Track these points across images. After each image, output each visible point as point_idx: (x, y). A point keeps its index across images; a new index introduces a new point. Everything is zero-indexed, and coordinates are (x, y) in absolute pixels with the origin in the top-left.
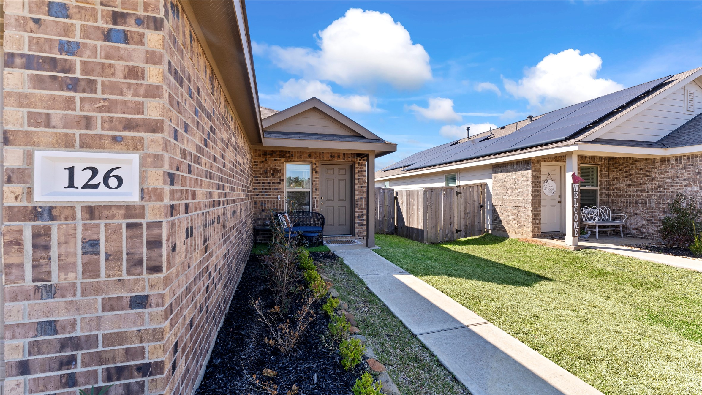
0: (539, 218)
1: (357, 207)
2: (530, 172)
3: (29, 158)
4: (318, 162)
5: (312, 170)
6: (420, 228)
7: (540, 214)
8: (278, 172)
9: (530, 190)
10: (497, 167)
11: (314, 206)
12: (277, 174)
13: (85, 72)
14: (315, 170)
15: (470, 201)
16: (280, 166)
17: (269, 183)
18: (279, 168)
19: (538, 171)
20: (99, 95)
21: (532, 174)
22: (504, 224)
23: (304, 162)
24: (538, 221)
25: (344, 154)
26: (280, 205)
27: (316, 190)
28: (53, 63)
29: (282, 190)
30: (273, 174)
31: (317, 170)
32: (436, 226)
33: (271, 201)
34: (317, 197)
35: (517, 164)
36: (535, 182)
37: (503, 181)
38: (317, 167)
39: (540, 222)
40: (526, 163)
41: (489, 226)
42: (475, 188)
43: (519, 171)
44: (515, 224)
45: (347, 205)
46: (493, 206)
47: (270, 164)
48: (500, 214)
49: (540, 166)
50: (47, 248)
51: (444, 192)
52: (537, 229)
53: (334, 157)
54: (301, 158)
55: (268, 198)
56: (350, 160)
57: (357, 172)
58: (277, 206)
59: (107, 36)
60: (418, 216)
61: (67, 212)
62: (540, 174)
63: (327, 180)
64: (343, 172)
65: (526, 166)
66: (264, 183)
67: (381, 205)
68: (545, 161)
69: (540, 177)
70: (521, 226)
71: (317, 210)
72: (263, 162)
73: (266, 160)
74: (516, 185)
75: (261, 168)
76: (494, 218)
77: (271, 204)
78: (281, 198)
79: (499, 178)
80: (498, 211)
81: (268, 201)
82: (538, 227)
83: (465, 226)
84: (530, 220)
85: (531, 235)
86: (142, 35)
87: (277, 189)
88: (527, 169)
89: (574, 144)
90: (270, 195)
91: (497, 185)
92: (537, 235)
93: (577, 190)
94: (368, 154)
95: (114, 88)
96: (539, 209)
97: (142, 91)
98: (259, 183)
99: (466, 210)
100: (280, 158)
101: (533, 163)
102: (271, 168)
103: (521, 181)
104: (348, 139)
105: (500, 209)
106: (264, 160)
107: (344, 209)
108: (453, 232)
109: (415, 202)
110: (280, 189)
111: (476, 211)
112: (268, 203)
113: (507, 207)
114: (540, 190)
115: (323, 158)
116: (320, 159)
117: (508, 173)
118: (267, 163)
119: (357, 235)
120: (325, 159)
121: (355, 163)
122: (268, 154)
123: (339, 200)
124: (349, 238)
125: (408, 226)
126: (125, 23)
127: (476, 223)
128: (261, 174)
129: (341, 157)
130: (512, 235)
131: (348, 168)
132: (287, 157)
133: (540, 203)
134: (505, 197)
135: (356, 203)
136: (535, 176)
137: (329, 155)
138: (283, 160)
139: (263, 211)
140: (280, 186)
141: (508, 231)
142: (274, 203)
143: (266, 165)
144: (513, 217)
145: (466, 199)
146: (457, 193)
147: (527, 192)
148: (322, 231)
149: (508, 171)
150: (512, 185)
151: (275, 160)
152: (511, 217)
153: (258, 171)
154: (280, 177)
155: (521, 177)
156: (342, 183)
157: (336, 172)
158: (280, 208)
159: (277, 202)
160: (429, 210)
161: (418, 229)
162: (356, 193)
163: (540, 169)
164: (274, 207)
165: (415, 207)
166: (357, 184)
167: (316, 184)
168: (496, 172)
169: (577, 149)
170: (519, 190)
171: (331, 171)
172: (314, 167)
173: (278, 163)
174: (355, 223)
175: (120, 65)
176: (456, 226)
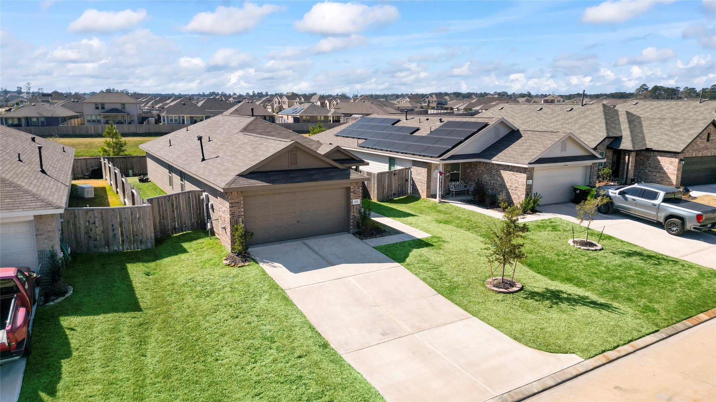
0: (430, 188)
3: (353, 201)
7: (431, 186)
9: (427, 175)
10: (414, 161)
13: (356, 192)
15: (401, 178)
19: (430, 167)
24: (429, 190)
32: (383, 192)
35: (422, 164)
36: (429, 172)
37: (417, 171)
40: (426, 164)
41: (409, 191)
42: (404, 171)
43: (423, 167)
46: (413, 180)
48: (415, 185)
50: (354, 208)
51: (388, 176)
52: (429, 194)
60: (374, 187)
69: (431, 169)
70: (423, 192)
76: (413, 187)
79: (415, 167)
82: (429, 192)
83: (398, 191)
84: (426, 189)
85: (427, 196)
88: (426, 167)
91: (414, 170)
92: (429, 196)
93: (441, 178)
96: (430, 184)
99: (399, 183)
105: (415, 183)
108: (392, 195)
111: (404, 183)
113: (418, 182)
114: (431, 175)
117: (419, 168)
127: (404, 190)
130: (422, 197)
133: (431, 181)
134: (417, 177)
136: (429, 169)
145: (399, 177)
146: (395, 174)
147: (425, 176)
150: (420, 171)
152: (419, 187)
155: (423, 170)
160: (380, 184)
163: (431, 165)
168: (414, 165)
169: (439, 163)
170: (423, 174)
175: (359, 191)
176: (394, 192)
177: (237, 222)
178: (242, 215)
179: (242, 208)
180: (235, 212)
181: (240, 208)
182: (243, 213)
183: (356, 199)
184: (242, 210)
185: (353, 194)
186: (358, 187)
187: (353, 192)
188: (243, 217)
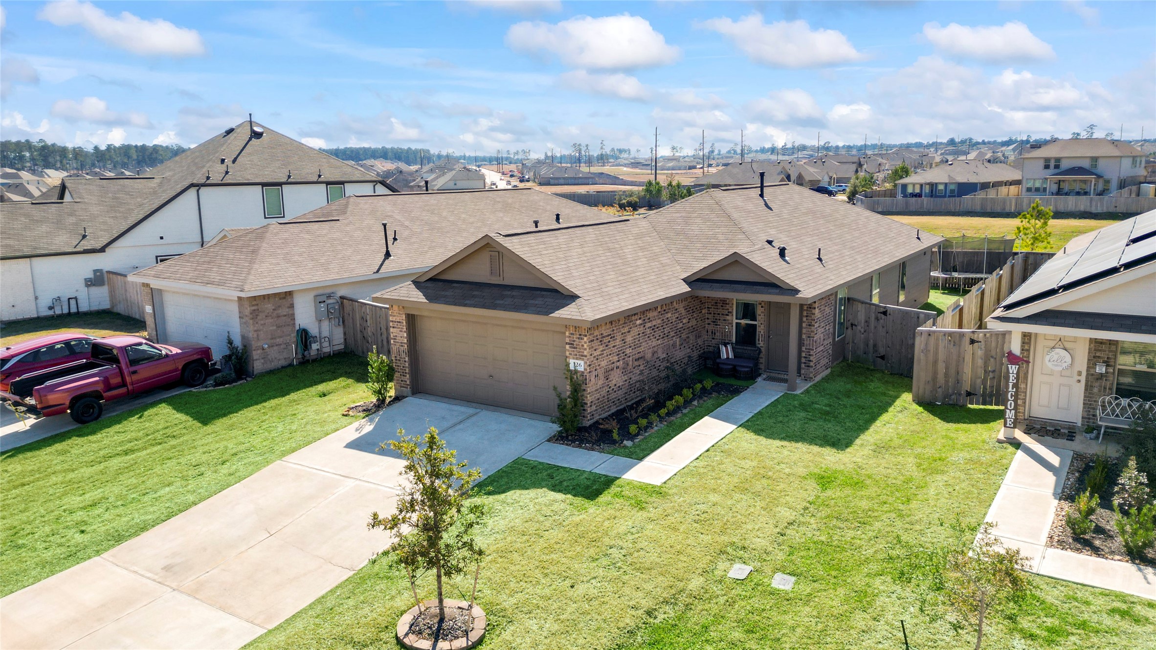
0: (1021, 397)
3: (569, 360)
5: (759, 303)
7: (1024, 392)
8: (726, 303)
11: (759, 340)
12: (726, 306)
13: (576, 345)
17: (719, 314)
18: (728, 301)
20: (578, 350)
26: (728, 335)
27: (762, 323)
28: (572, 344)
29: (730, 321)
30: (722, 306)
31: (763, 304)
33: (720, 331)
34: (763, 330)
51: (950, 338)
55: (717, 328)
58: (725, 336)
59: (579, 339)
62: (1029, 339)
66: (714, 314)
71: (764, 344)
75: (712, 300)
78: (729, 329)
81: (717, 330)
83: (984, 388)
86: (584, 338)
87: (725, 320)
90: (719, 325)
93: (1015, 372)
95: (580, 348)
96: (1022, 386)
97: (584, 349)
98: (710, 313)
99: (986, 366)
108: (960, 394)
110: (728, 320)
112: (717, 332)
139: (713, 339)
140: (728, 318)
142: (722, 333)
145: (988, 351)
146: (973, 342)
153: (710, 302)
154: (728, 309)
158: (727, 338)
159: (725, 332)
160: (923, 358)
164: (722, 336)
167: (761, 318)
174: (802, 362)
175: (580, 344)
176: (967, 386)
178: (404, 343)
179: (404, 332)
182: (405, 341)
183: (577, 359)
184: (405, 335)
185: (570, 347)
186: (580, 335)
187: (570, 344)
188: (406, 346)
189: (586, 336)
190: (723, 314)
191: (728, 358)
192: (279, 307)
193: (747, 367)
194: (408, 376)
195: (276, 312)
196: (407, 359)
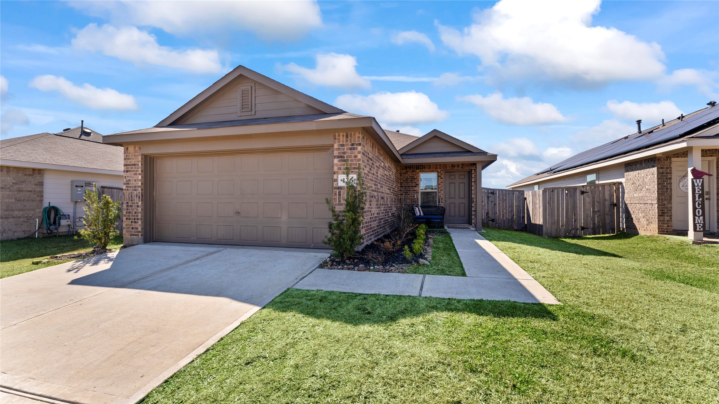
0: (669, 214)
1: (473, 203)
2: (655, 169)
3: (338, 176)
4: (442, 171)
5: (438, 176)
6: (540, 224)
7: (671, 211)
8: (415, 179)
9: (656, 186)
10: (628, 165)
11: (439, 202)
12: (414, 181)
13: (347, 158)
14: (440, 176)
15: (600, 199)
16: (416, 175)
17: (409, 187)
18: (415, 176)
19: (667, 168)
20: (349, 162)
21: (658, 171)
22: (635, 222)
23: (433, 171)
24: (667, 218)
25: (462, 164)
26: (416, 201)
27: (441, 190)
28: (342, 157)
29: (417, 191)
30: (411, 181)
31: (442, 176)
33: (410, 198)
34: (442, 195)
35: (645, 162)
36: (662, 179)
37: (634, 179)
38: (441, 174)
39: (671, 218)
40: (652, 161)
41: (623, 225)
42: (607, 188)
43: (647, 168)
44: (644, 221)
45: (466, 201)
46: (626, 205)
47: (410, 174)
48: (631, 212)
49: (671, 163)
50: (340, 195)
51: (567, 192)
52: (666, 225)
53: (454, 166)
54: (430, 169)
55: (408, 196)
56: (467, 168)
57: (474, 176)
58: (414, 201)
59: (351, 149)
60: (539, 213)
61: (344, 188)
62: (671, 170)
63: (450, 183)
64: (462, 177)
65: (652, 163)
66: (405, 187)
67: (510, 205)
68: (677, 157)
69: (671, 173)
70: (649, 223)
71: (442, 205)
72: (405, 173)
73: (407, 171)
74: (644, 182)
75: (404, 177)
76: (627, 217)
77: (410, 200)
78: (417, 196)
79: (630, 177)
80: (630, 210)
81: (408, 198)
82: (667, 224)
83: (594, 224)
84: (657, 217)
85: (657, 231)
86: (357, 148)
87: (414, 190)
88: (653, 167)
89: (683, 141)
90: (410, 194)
91: (629, 184)
92: (667, 232)
94: (476, 164)
95: (352, 160)
96: (669, 206)
97: (357, 160)
98: (403, 187)
99: (594, 208)
100: (416, 169)
101: (659, 160)
102: (410, 177)
103: (648, 179)
104: (459, 154)
105: (632, 207)
106: (405, 172)
107: (463, 205)
108: (577, 229)
109: (538, 201)
110: (416, 190)
111: (607, 209)
112: (408, 199)
113: (638, 205)
114: (671, 186)
115: (446, 168)
116: (444, 168)
117: (637, 171)
118: (407, 173)
119: (473, 225)
120: (448, 168)
121: (471, 170)
122: (409, 168)
123: (460, 198)
124: (467, 226)
125: (533, 223)
126: (354, 146)
128: (404, 181)
129: (460, 166)
130: (642, 232)
131: (466, 174)
132: (420, 169)
133: (671, 199)
134: (635, 195)
135: (472, 200)
136: (662, 173)
137: (451, 166)
138: (418, 171)
139: (405, 205)
140: (416, 188)
141: (638, 228)
142: (412, 200)
143: (407, 174)
144: (643, 214)
145: (593, 198)
146: (582, 193)
147: (654, 189)
148: (443, 218)
149: (638, 170)
150: (641, 183)
151: (413, 171)
152: (640, 215)
153: (402, 179)
154: (416, 183)
155: (648, 174)
156: (462, 185)
157: (457, 177)
158: (416, 203)
159: (414, 199)
160: (549, 207)
161: (539, 225)
162: (473, 193)
163: (670, 165)
164: (412, 202)
165: (537, 206)
166: (473, 186)
167: (441, 186)
168: (627, 171)
169: (686, 146)
170: (647, 187)
171: (453, 177)
172: (440, 175)
173: (415, 173)
174: (472, 215)
175: (353, 155)
176: (581, 222)
177: (132, 197)
178: (138, 187)
179: (139, 174)
180: (130, 180)
181: (136, 174)
182: (140, 184)
183: (346, 173)
184: (140, 177)
185: (339, 161)
186: (353, 145)
187: (338, 157)
188: (140, 189)
189: (360, 144)
190: (412, 187)
191: (420, 215)
192: (22, 182)
193: (438, 219)
194: (140, 222)
195: (17, 186)
196: (140, 204)
